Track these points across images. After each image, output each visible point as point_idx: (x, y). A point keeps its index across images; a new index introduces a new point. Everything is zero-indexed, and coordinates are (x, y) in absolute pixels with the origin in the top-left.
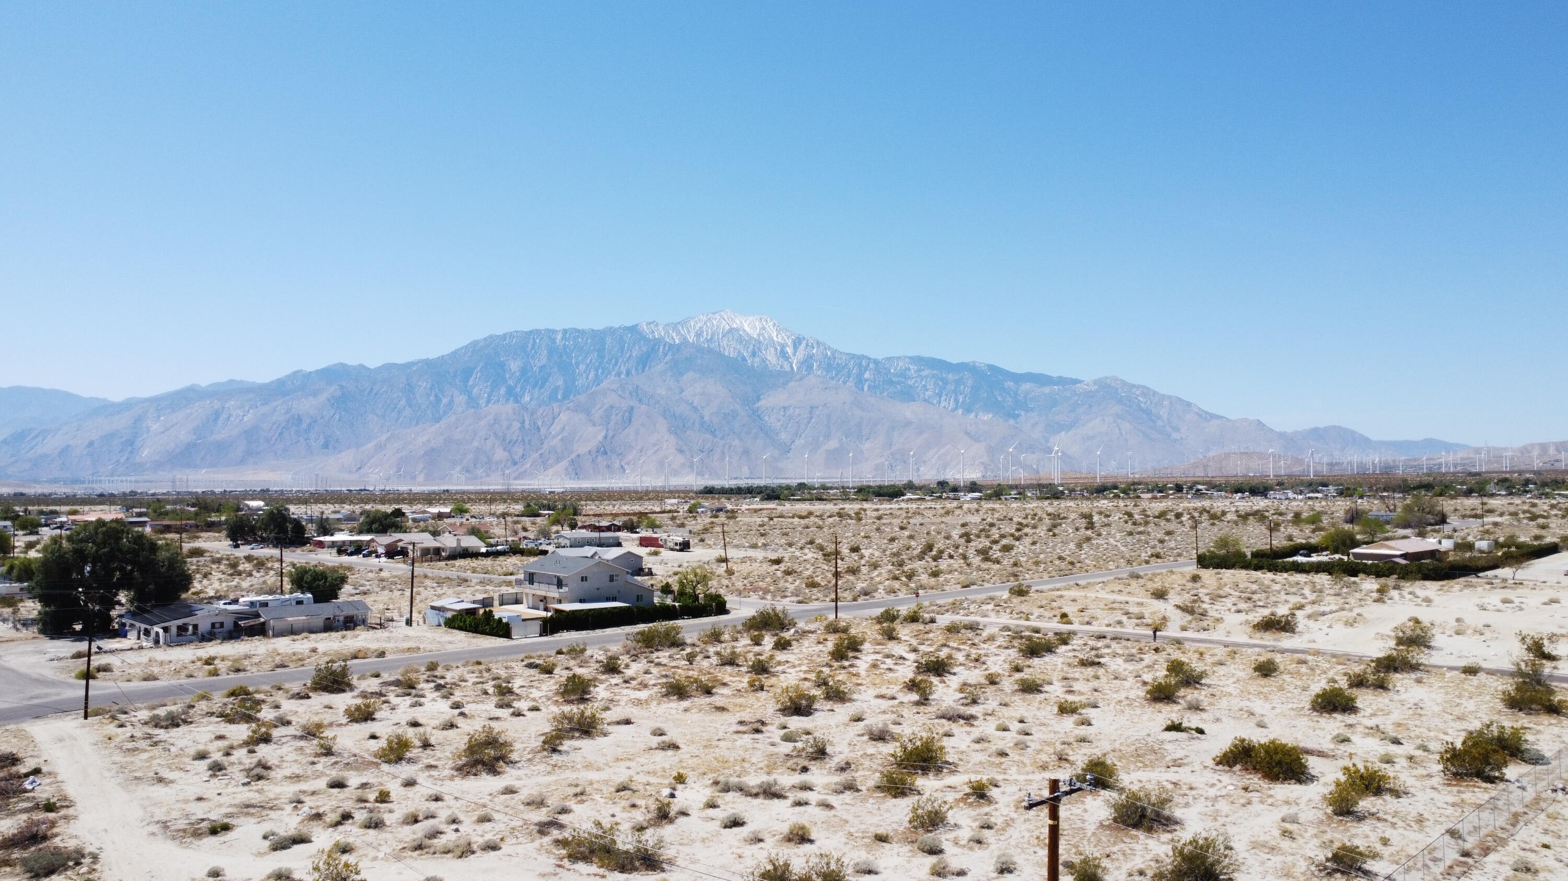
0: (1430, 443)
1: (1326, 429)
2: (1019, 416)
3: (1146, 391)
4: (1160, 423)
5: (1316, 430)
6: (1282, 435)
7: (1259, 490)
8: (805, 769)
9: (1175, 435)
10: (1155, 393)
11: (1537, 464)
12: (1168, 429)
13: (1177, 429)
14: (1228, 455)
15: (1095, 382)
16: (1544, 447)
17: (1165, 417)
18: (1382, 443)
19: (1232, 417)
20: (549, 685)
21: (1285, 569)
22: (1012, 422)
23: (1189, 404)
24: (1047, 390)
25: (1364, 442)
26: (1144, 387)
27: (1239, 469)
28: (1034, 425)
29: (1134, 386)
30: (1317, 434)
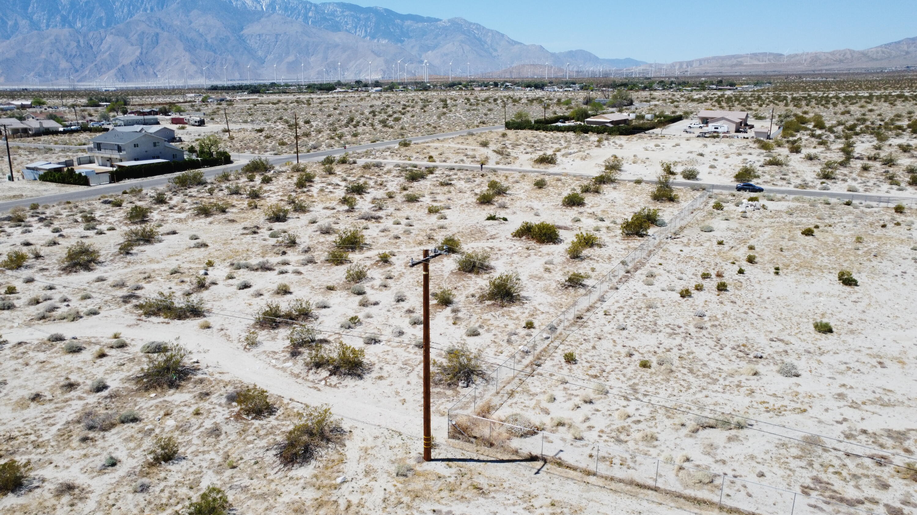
0: (629, 61)
1: (577, 52)
2: (403, 41)
3: (479, 27)
4: (486, 46)
5: (571, 52)
6: (553, 55)
7: (539, 86)
8: (284, 253)
9: (494, 54)
10: (484, 28)
11: (677, 73)
12: (491, 50)
13: (495, 50)
14: (523, 66)
15: (449, 21)
16: (681, 64)
17: (489, 42)
18: (604, 60)
19: (527, 43)
20: (120, 214)
21: (552, 130)
22: (399, 45)
23: (503, 35)
24: (420, 25)
25: (595, 60)
26: (478, 24)
27: (529, 74)
28: (412, 47)
29: (471, 23)
30: (571, 54)
